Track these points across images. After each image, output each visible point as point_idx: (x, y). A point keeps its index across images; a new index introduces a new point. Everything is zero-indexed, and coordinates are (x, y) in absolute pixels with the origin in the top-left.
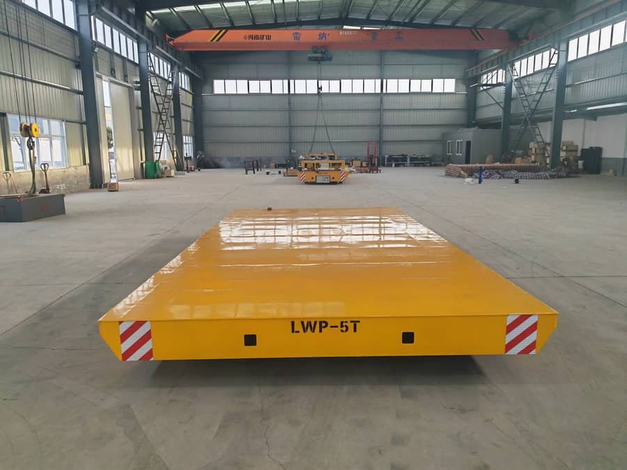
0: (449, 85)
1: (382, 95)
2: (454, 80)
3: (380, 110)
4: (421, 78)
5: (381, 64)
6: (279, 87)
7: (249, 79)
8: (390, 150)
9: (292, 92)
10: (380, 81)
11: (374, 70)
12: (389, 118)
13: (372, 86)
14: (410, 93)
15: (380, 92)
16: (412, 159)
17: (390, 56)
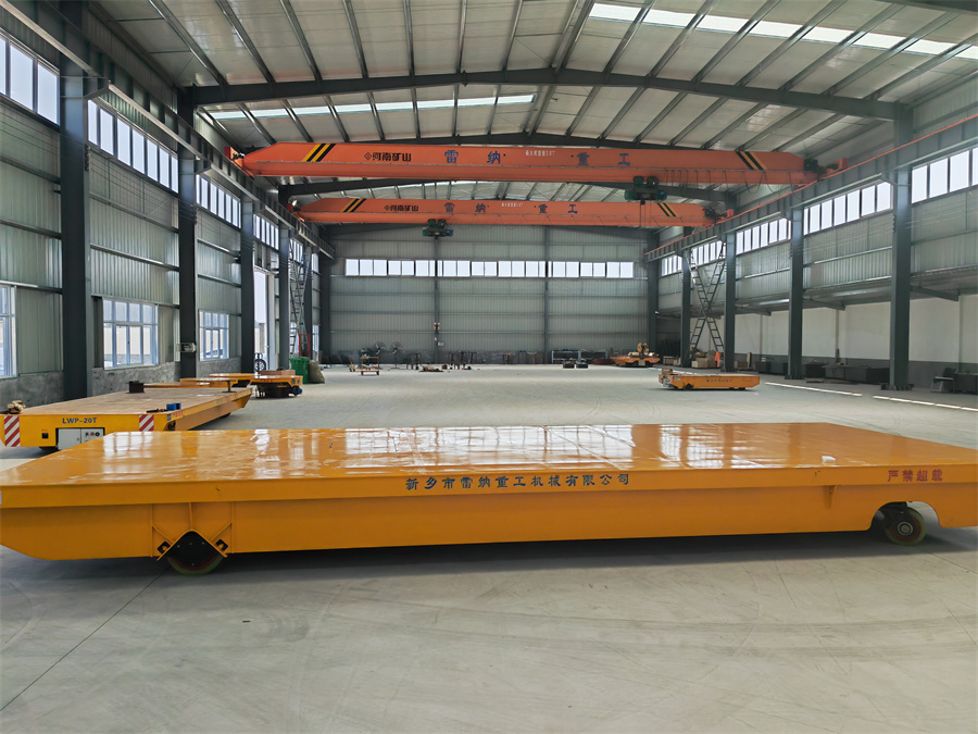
0: (626, 270)
1: (546, 279)
2: (632, 264)
3: (546, 296)
4: (593, 261)
5: (546, 243)
6: (425, 268)
7: (388, 259)
8: (558, 343)
9: (440, 274)
10: (544, 263)
11: (539, 251)
12: (557, 306)
13: (535, 269)
14: (580, 279)
15: (544, 276)
16: (584, 355)
17: (557, 235)
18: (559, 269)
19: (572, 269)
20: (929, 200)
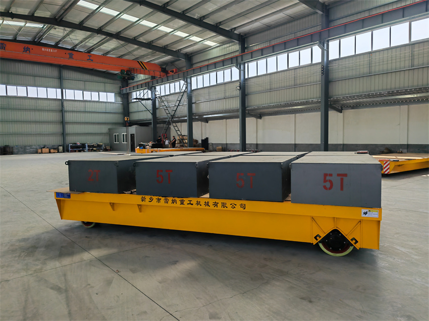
1: (62, 101)
2: (113, 94)
3: (62, 111)
4: (91, 91)
5: (61, 78)
8: (70, 140)
10: (60, 90)
11: (56, 82)
12: (69, 117)
13: (54, 93)
14: (84, 101)
15: (61, 98)
16: (89, 146)
17: (66, 74)
18: (69, 94)
19: (78, 95)
20: (340, 59)
